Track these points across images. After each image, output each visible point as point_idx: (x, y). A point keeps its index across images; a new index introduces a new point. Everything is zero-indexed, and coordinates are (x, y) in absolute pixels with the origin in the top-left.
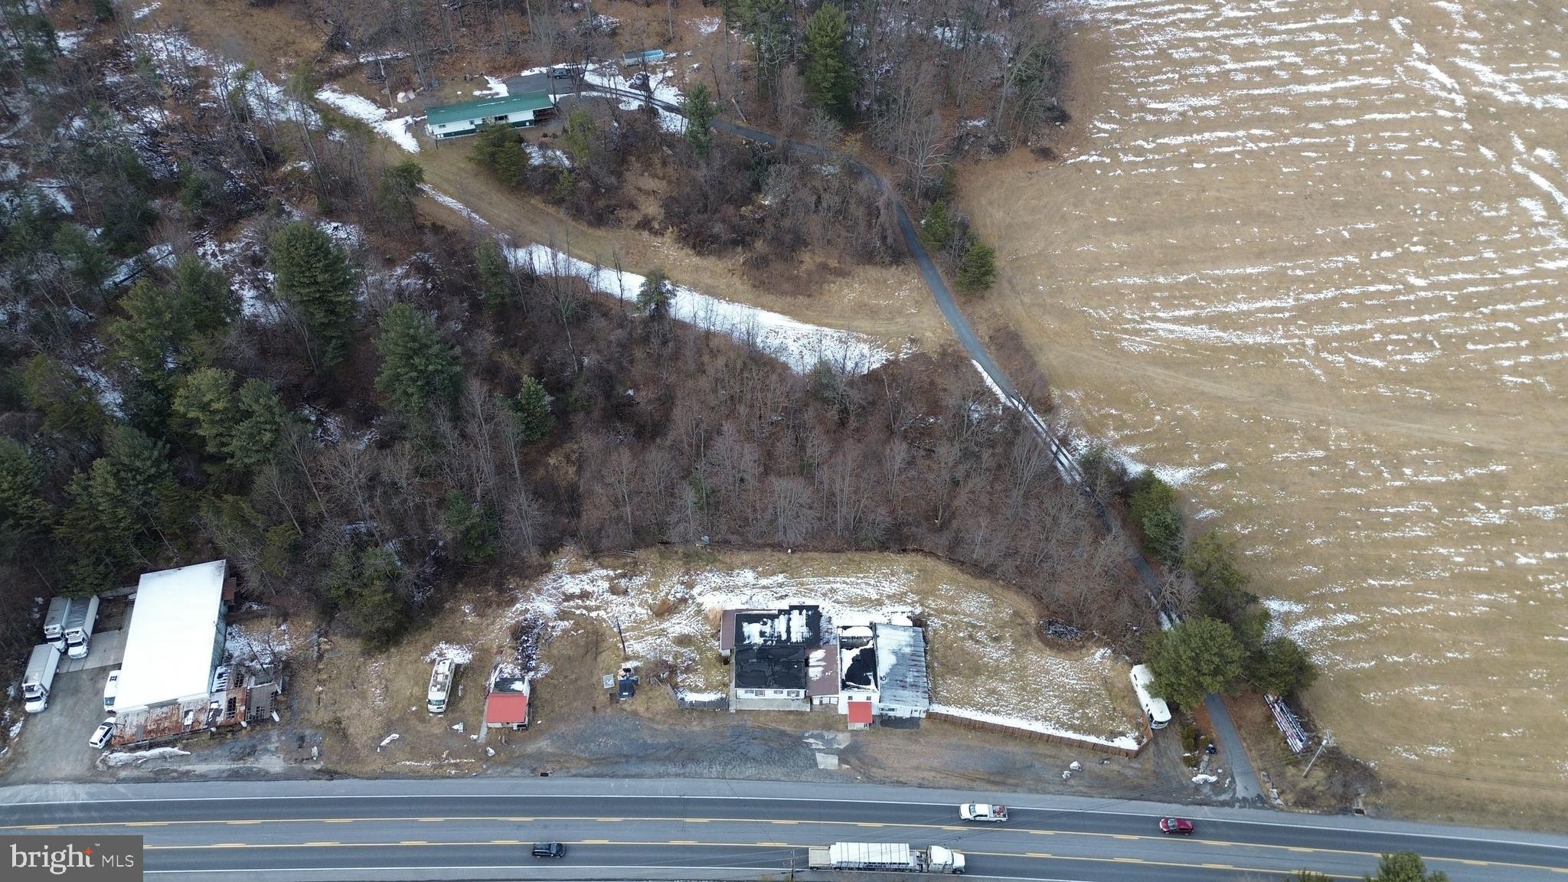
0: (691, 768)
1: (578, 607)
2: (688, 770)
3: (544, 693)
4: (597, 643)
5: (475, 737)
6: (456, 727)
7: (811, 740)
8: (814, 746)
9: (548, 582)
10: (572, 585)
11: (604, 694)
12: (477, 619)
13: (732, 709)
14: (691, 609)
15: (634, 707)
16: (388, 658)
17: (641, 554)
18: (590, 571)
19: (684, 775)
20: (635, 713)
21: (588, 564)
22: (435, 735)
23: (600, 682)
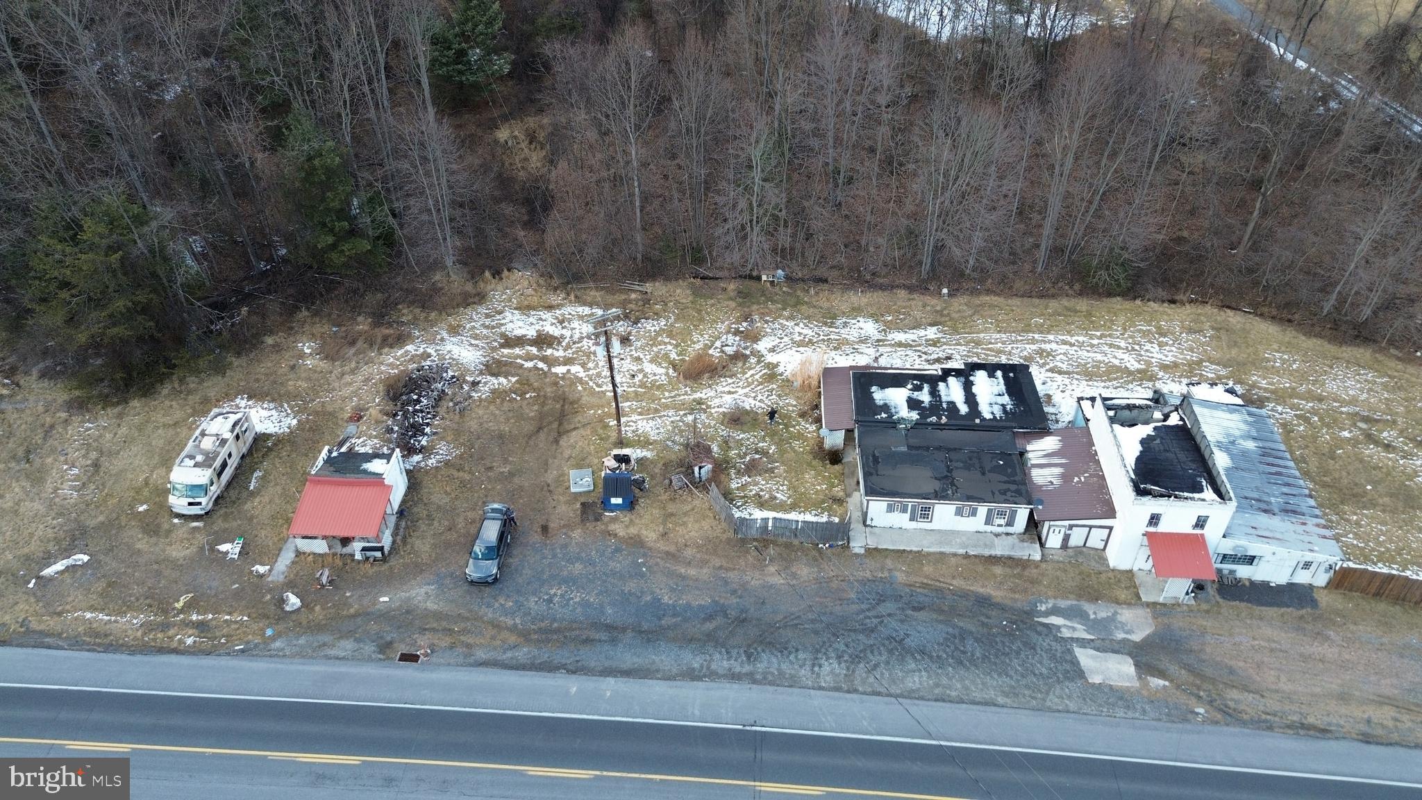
0: (768, 662)
1: (529, 358)
2: (761, 667)
3: (437, 495)
4: (562, 417)
5: (261, 569)
6: (224, 547)
7: (1055, 620)
8: (1066, 633)
9: (476, 318)
10: (519, 325)
11: (569, 503)
12: (324, 365)
13: (857, 546)
14: (756, 372)
15: (633, 530)
16: (120, 416)
17: (655, 288)
18: (559, 306)
19: (752, 678)
20: (637, 543)
21: (556, 299)
22: (175, 564)
23: (562, 480)
